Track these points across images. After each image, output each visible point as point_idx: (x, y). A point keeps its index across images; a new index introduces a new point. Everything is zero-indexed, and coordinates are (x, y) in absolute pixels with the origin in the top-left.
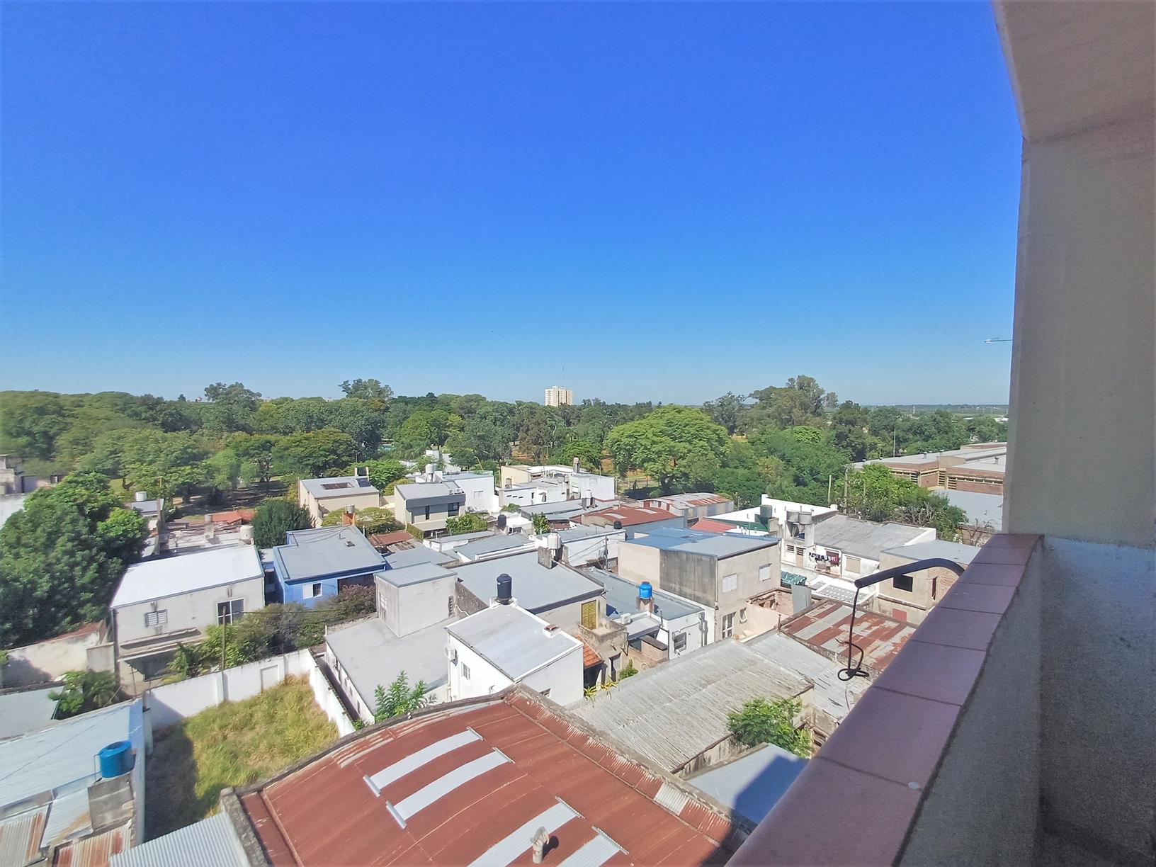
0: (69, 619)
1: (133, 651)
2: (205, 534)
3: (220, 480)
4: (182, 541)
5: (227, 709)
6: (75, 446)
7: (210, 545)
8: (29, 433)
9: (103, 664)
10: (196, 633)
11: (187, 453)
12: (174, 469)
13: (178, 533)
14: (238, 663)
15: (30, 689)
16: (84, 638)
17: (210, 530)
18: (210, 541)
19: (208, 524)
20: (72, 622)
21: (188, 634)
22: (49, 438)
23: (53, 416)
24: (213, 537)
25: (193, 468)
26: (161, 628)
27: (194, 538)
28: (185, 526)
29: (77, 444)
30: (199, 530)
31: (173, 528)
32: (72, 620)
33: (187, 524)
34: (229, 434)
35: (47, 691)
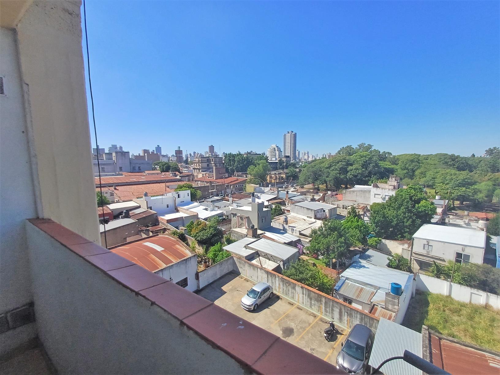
0: (400, 236)
1: (417, 256)
2: (463, 220)
3: (480, 196)
4: (452, 221)
5: (449, 300)
6: (421, 175)
7: (465, 226)
8: (407, 169)
9: (407, 256)
10: (444, 261)
11: (465, 181)
12: (457, 188)
13: (451, 217)
14: (460, 283)
15: (383, 253)
16: (403, 244)
17: (466, 219)
18: (465, 224)
19: (466, 216)
20: (401, 237)
21: (439, 259)
22: (414, 171)
23: (416, 163)
24: (467, 223)
25: (466, 189)
26: (429, 252)
27: (458, 220)
28: (455, 214)
29: (422, 174)
30: (461, 217)
31: (449, 213)
32: (401, 236)
33: (456, 214)
34: (492, 174)
35: (387, 256)
